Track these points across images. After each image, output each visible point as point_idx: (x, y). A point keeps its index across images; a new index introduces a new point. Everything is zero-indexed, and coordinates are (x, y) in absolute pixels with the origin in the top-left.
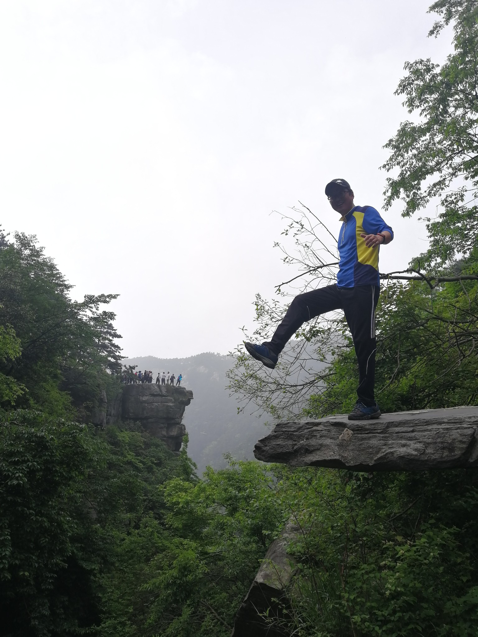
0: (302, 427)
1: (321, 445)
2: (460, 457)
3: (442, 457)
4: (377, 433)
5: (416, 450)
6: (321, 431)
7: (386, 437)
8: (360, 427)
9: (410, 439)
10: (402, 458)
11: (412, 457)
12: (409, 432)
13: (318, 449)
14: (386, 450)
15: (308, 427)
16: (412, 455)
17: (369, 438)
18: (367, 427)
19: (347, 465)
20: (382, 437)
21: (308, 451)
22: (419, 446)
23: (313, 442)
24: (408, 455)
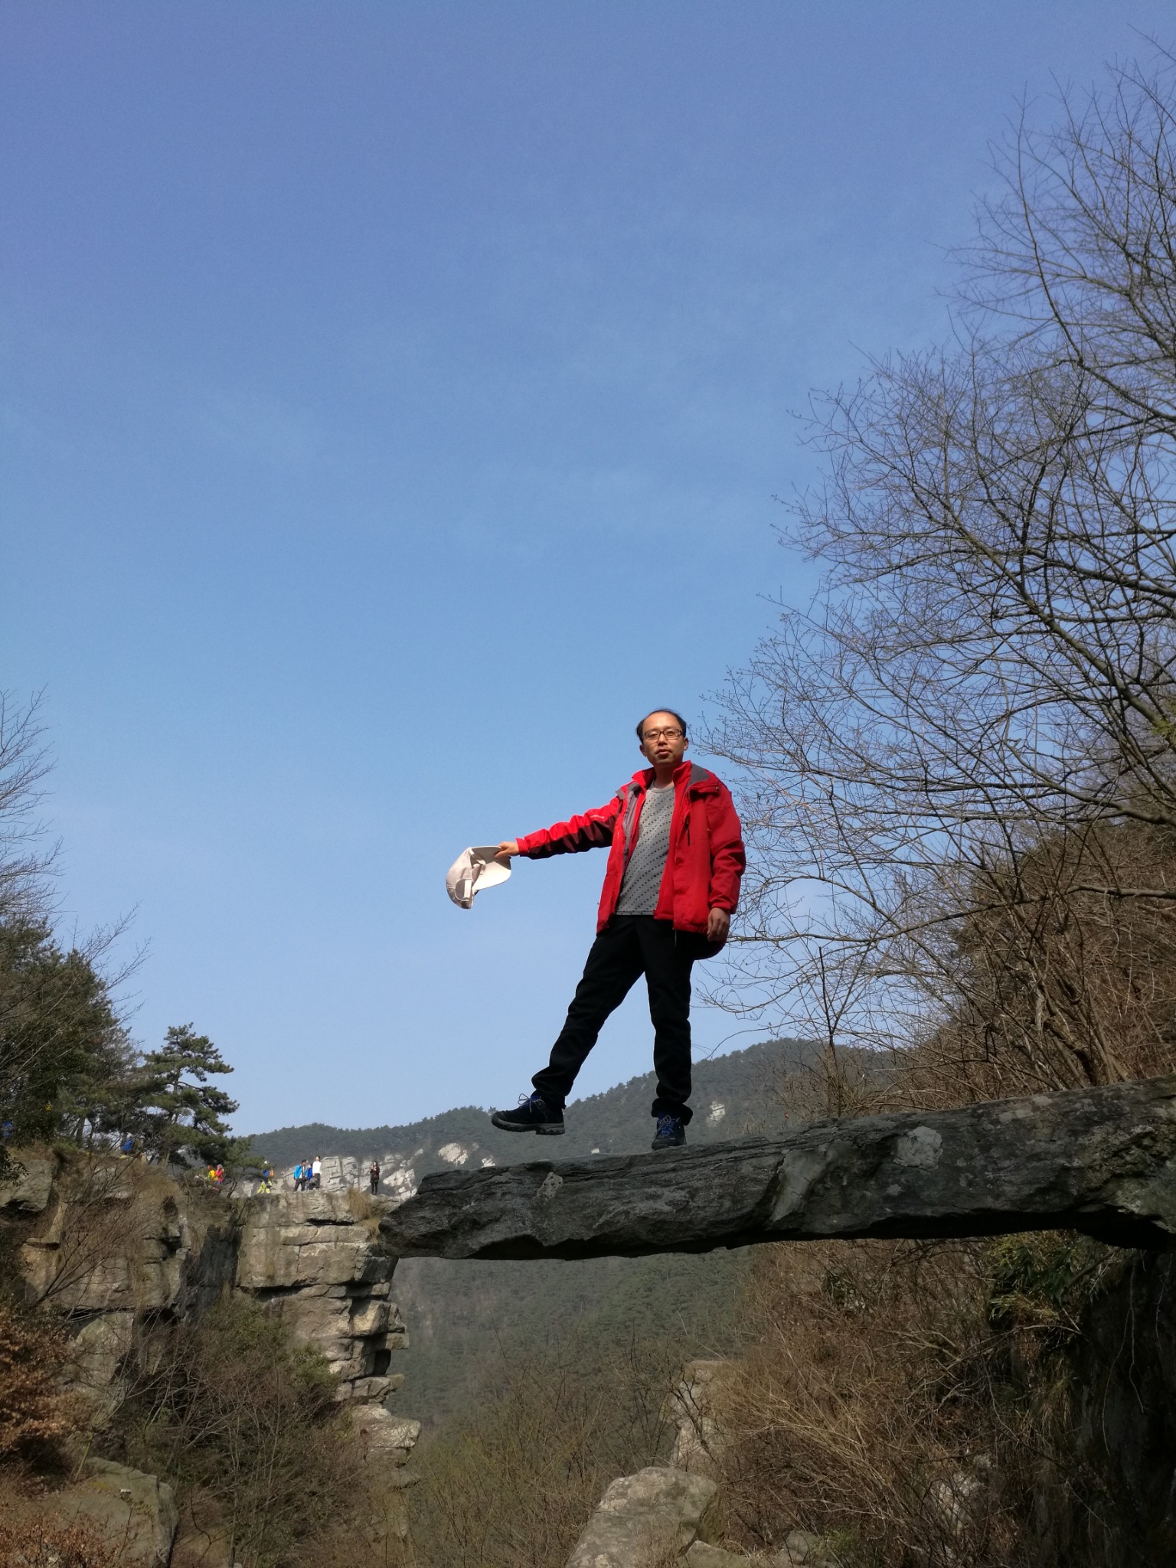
0: (470, 1179)
1: (503, 1212)
2: (753, 1211)
3: (718, 1214)
4: (608, 1177)
5: (670, 1203)
6: (506, 1182)
7: (621, 1184)
8: (576, 1169)
9: (667, 1184)
10: (643, 1219)
11: (662, 1217)
12: (667, 1171)
13: (497, 1220)
14: (618, 1207)
15: (482, 1177)
16: (661, 1213)
17: (589, 1189)
18: (590, 1167)
19: (544, 1244)
20: (614, 1184)
21: (476, 1224)
22: (679, 1195)
23: (488, 1206)
24: (654, 1214)
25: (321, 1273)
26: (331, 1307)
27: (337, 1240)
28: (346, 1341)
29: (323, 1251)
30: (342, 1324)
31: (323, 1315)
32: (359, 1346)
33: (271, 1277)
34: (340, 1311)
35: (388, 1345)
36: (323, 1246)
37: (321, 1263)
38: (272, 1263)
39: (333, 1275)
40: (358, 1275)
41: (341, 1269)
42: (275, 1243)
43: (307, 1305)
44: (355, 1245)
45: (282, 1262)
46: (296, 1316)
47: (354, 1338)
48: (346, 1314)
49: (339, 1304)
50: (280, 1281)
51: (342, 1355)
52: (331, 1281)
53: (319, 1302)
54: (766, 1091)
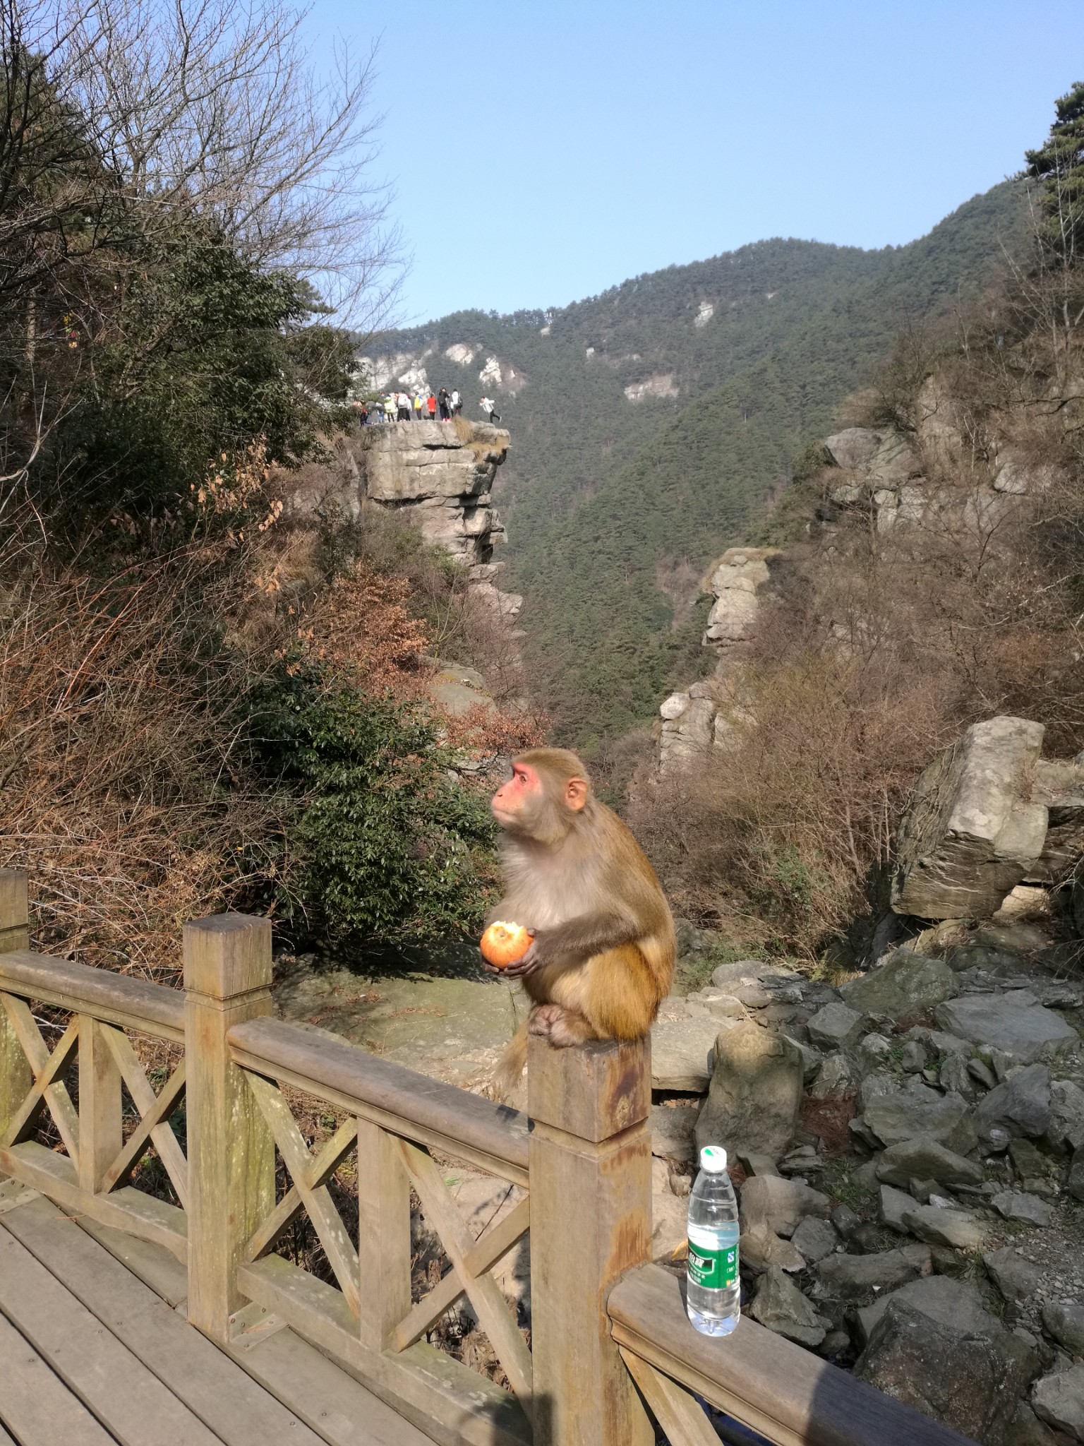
25: (438, 489)
26: (448, 514)
27: (450, 461)
28: (462, 540)
29: (439, 471)
30: (458, 526)
31: (443, 520)
32: (472, 542)
33: (399, 492)
34: (455, 517)
35: (492, 541)
36: (438, 467)
37: (438, 480)
38: (399, 481)
39: (449, 489)
40: (469, 490)
41: (454, 485)
42: (399, 465)
43: (429, 513)
44: (465, 465)
45: (407, 480)
46: (421, 520)
47: (470, 537)
48: (460, 519)
49: (454, 512)
50: (406, 495)
51: (460, 549)
52: (447, 494)
53: (439, 510)
54: (754, 292)
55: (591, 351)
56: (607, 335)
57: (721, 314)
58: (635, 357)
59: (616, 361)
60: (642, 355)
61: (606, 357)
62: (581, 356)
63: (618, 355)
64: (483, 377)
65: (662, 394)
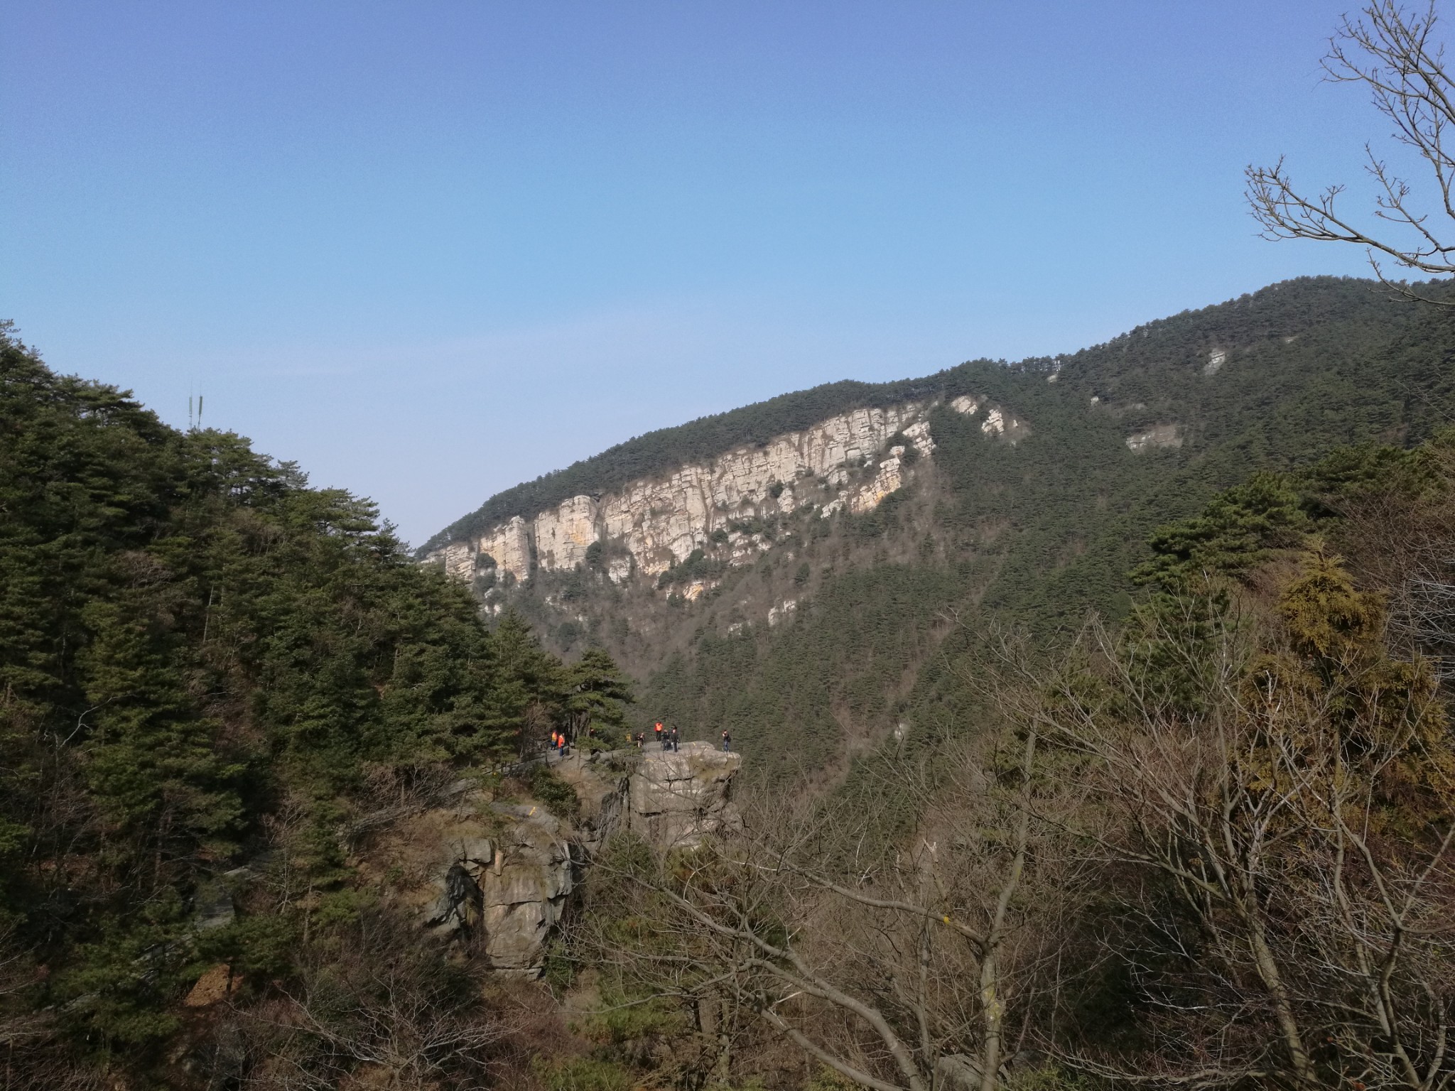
27: (684, 789)
37: (676, 801)
52: (683, 809)
54: (1271, 336)
55: (1096, 399)
56: (1113, 384)
57: (1234, 360)
58: (1140, 406)
59: (1119, 410)
60: (1146, 404)
61: (1109, 406)
62: (1084, 405)
63: (1122, 405)
64: (985, 428)
65: (1165, 445)
